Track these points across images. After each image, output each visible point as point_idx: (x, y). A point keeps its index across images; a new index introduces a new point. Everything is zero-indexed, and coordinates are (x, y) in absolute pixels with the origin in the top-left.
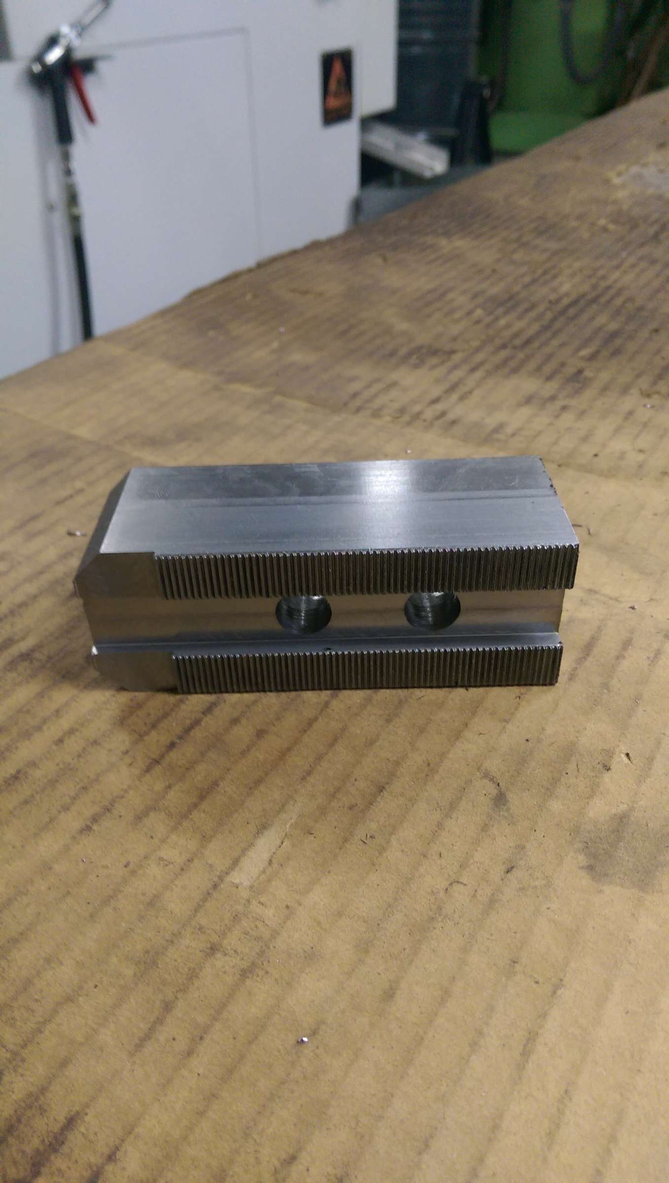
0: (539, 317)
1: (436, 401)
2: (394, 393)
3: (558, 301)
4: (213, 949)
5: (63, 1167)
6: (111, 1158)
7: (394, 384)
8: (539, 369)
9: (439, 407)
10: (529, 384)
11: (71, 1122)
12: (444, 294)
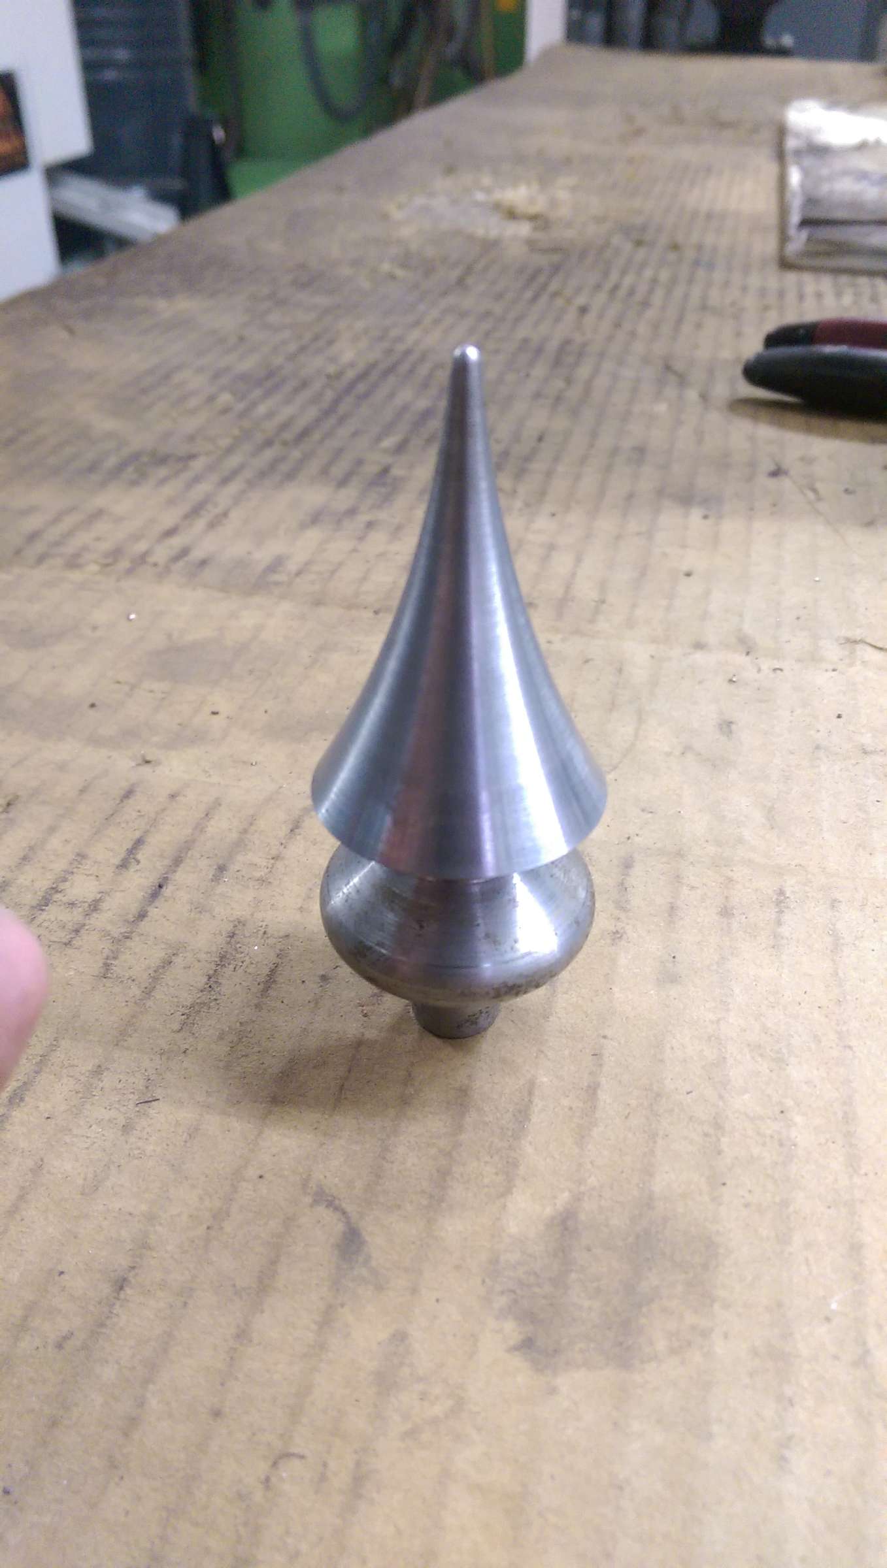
0: (316, 399)
1: (170, 533)
2: (101, 527)
3: (339, 375)
7: (99, 514)
8: (325, 471)
9: (177, 542)
10: (314, 496)
12: (167, 376)
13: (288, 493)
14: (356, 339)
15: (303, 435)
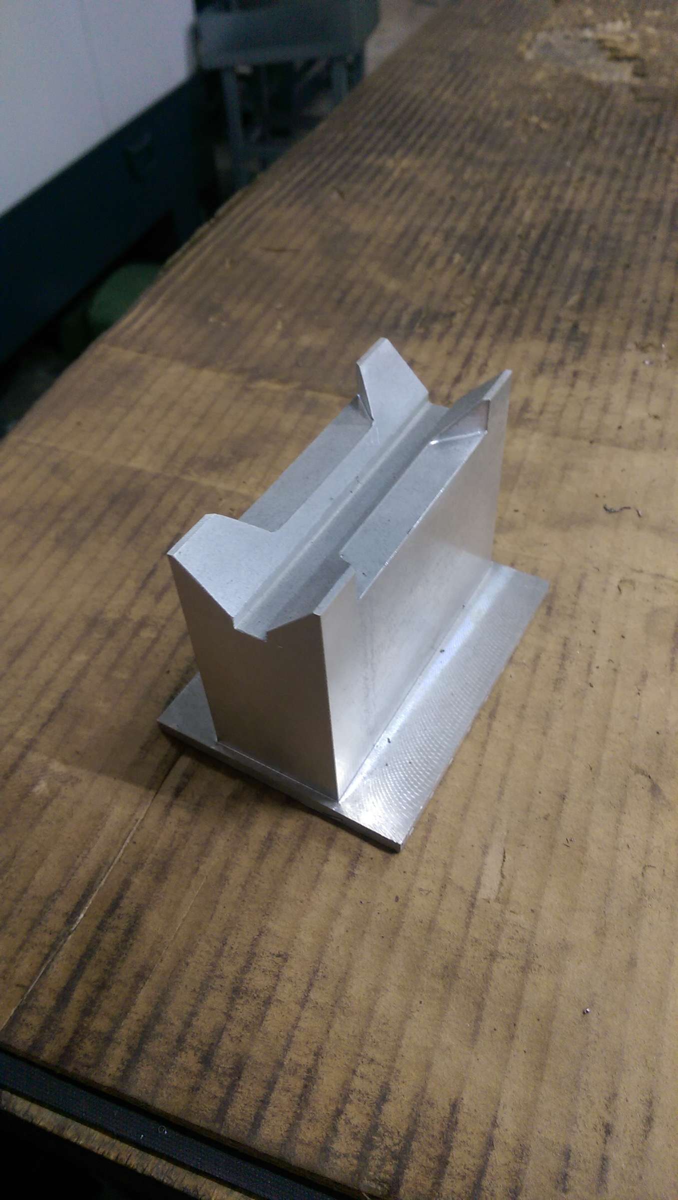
0: (516, 260)
1: (458, 380)
3: (527, 235)
4: (493, 956)
5: (465, 1138)
6: (494, 1124)
8: (537, 329)
9: (464, 386)
10: (536, 348)
13: (520, 347)
14: (530, 198)
15: (516, 294)
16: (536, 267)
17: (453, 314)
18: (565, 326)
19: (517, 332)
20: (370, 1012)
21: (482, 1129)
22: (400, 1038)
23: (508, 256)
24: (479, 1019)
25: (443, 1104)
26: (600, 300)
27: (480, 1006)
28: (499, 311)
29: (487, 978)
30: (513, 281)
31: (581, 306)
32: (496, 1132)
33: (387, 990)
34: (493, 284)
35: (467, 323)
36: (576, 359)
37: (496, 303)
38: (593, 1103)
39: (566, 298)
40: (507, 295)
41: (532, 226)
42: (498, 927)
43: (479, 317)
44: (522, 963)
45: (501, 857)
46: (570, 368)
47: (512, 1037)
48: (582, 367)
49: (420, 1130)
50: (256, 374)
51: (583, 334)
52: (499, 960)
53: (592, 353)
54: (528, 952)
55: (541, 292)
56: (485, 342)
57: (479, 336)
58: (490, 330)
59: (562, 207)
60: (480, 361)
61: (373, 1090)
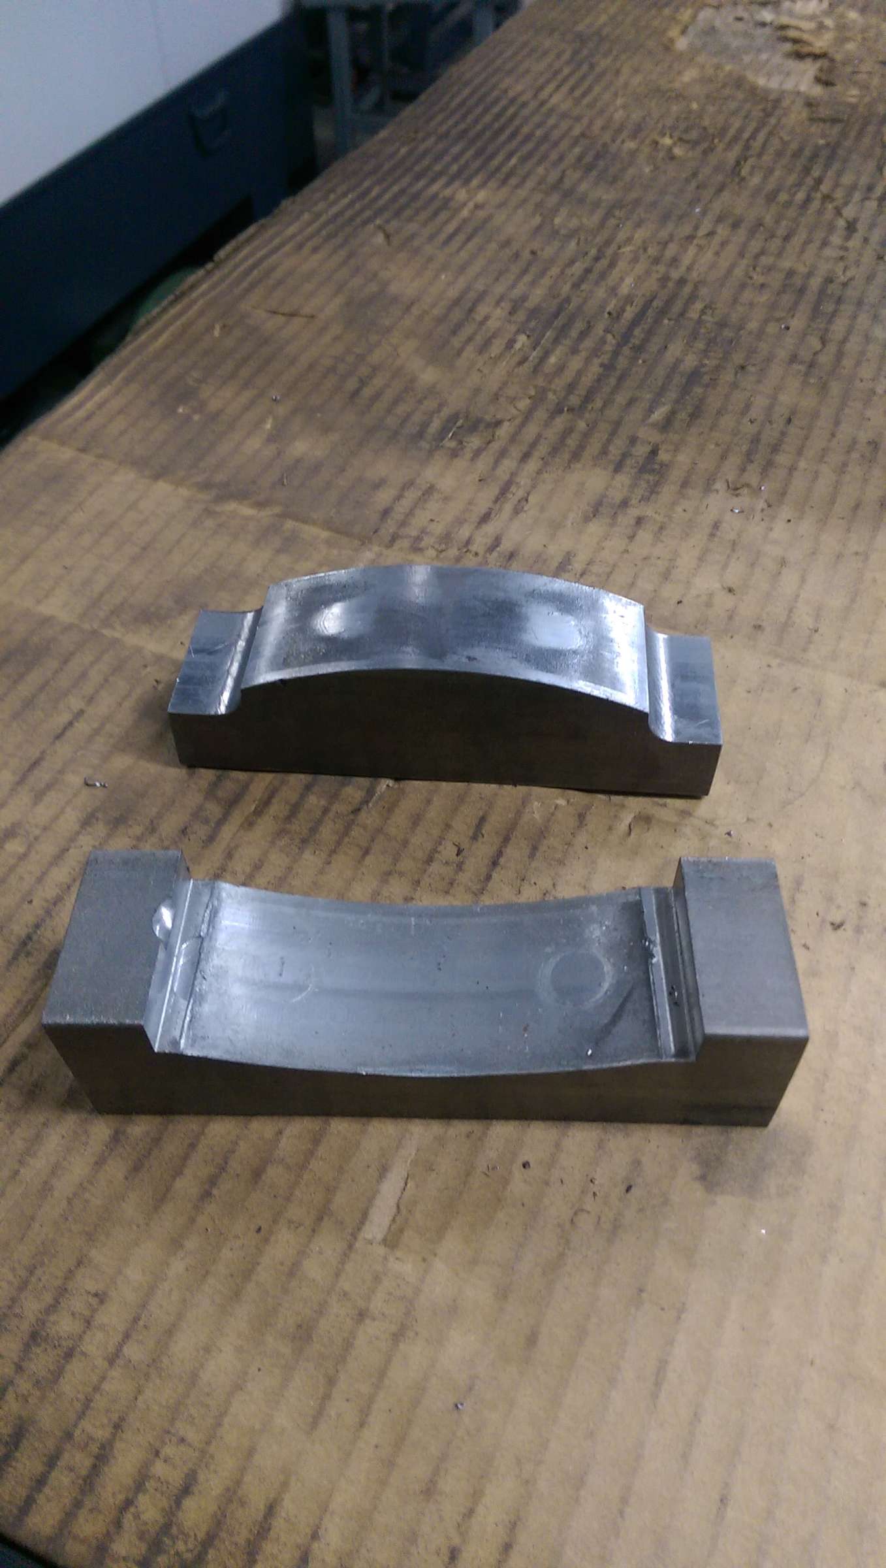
0: (598, 349)
1: (485, 518)
3: (620, 312)
4: (362, 1316)
5: (275, 1551)
6: (315, 1536)
7: (431, 490)
8: (604, 451)
10: (595, 480)
11: (271, 1510)
12: (474, 307)
13: (573, 478)
14: (635, 260)
15: (588, 398)
16: (622, 362)
17: (498, 423)
18: (641, 451)
19: (576, 456)
20: (194, 1377)
21: (299, 1541)
22: (223, 1414)
23: (588, 343)
24: (327, 1397)
25: (258, 1503)
26: (694, 416)
27: (331, 1381)
28: (560, 422)
29: (348, 1345)
30: (587, 380)
31: (666, 425)
32: (315, 1545)
33: (221, 1351)
34: (560, 383)
35: (513, 439)
36: (645, 499)
37: (559, 410)
38: (441, 1519)
39: (651, 411)
40: (574, 400)
41: (629, 300)
42: (377, 1279)
43: (532, 430)
44: (394, 1328)
45: (402, 1185)
46: (633, 512)
47: (362, 1424)
48: (648, 511)
49: (223, 1535)
50: (228, 492)
51: (662, 465)
52: (367, 1321)
53: (668, 492)
54: (407, 1313)
55: (621, 399)
56: (532, 465)
57: (526, 457)
58: (542, 449)
59: (675, 275)
60: (520, 493)
61: (175, 1477)
